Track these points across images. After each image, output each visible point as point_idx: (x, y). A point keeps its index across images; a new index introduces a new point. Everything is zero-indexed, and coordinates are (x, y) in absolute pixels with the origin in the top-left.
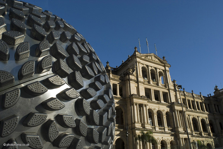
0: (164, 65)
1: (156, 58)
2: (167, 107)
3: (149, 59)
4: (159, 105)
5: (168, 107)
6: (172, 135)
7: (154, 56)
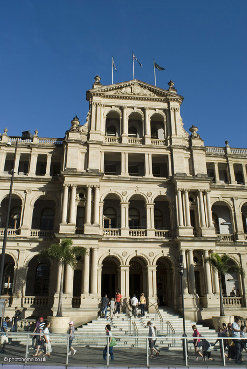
0: (164, 98)
1: (145, 88)
2: (160, 186)
3: (124, 93)
4: (137, 185)
5: (163, 185)
6: (164, 245)
7: (140, 84)
